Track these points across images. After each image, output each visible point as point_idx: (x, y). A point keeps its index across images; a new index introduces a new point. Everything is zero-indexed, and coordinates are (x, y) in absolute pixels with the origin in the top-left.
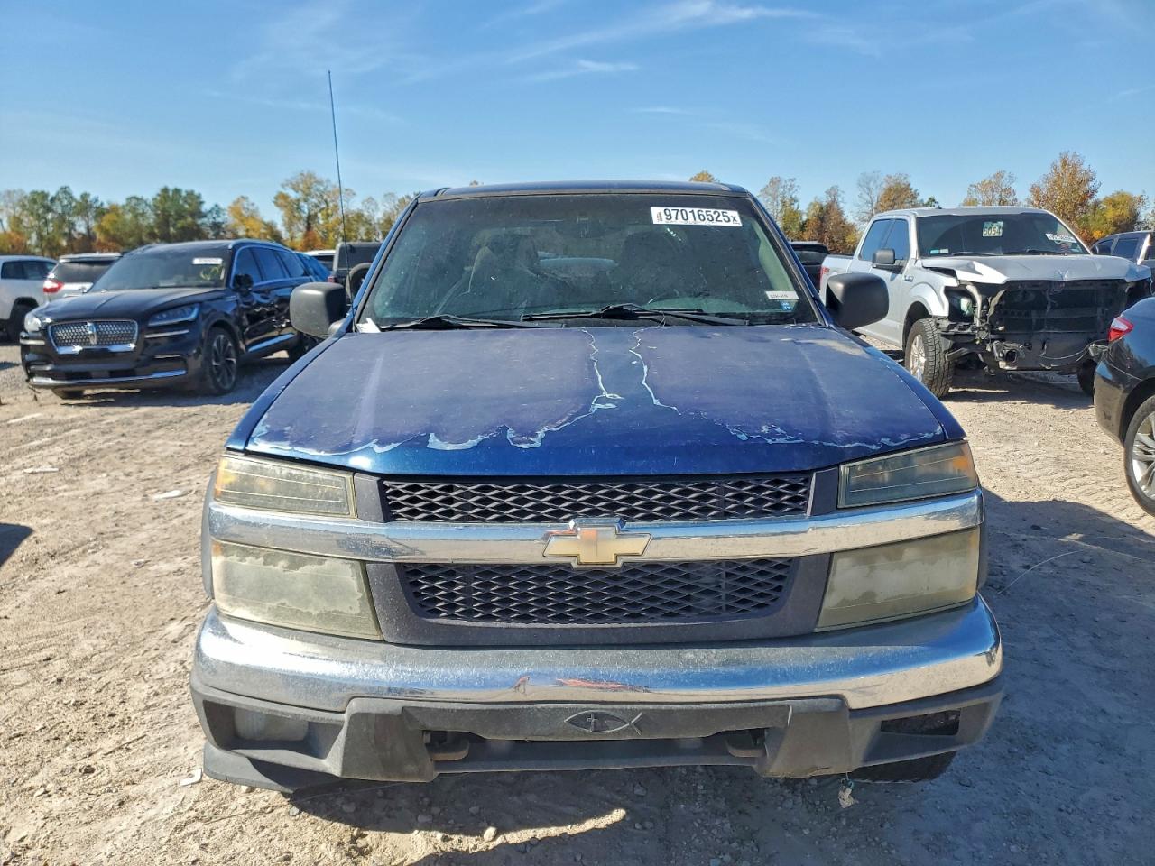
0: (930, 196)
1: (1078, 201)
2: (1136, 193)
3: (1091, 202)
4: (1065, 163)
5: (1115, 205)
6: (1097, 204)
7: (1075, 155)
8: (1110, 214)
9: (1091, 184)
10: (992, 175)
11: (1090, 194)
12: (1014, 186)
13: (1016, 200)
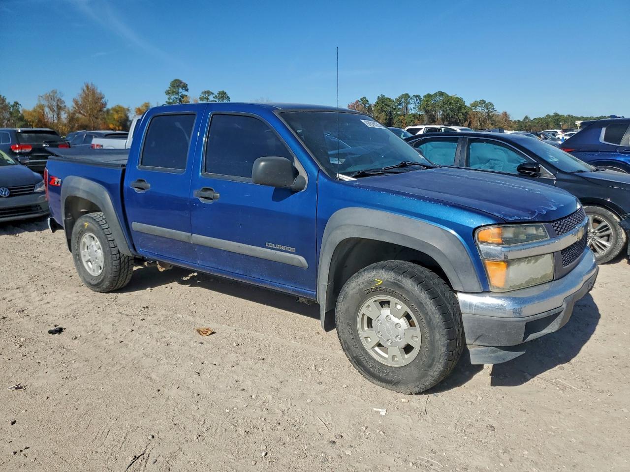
0: (16, 101)
1: (98, 108)
2: (126, 107)
3: (105, 109)
4: (87, 87)
5: (117, 112)
6: (108, 111)
7: (92, 85)
8: (116, 116)
9: (103, 100)
10: (50, 92)
11: (104, 105)
12: (63, 99)
13: (65, 106)
